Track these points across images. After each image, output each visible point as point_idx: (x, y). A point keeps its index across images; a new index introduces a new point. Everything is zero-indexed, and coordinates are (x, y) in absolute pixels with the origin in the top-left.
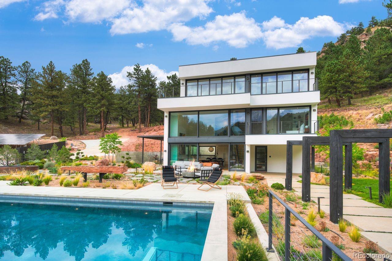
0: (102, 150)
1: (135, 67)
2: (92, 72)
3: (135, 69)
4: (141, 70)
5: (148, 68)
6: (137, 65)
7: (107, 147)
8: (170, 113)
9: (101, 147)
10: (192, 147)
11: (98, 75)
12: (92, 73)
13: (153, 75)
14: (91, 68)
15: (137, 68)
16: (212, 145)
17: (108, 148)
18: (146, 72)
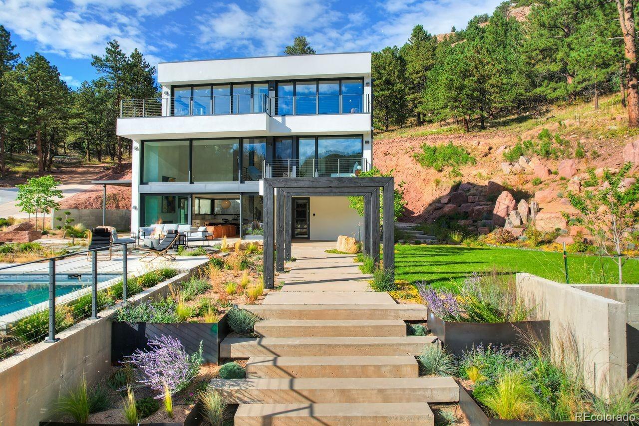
0: (22, 207)
1: (110, 47)
2: (15, 52)
3: (108, 51)
4: (122, 53)
5: (136, 50)
6: (113, 42)
7: (32, 201)
8: (143, 142)
9: (19, 202)
10: (197, 201)
11: (30, 59)
12: (14, 54)
13: (147, 63)
14: (12, 44)
15: (113, 49)
16: (235, 197)
17: (35, 204)
18: (133, 56)
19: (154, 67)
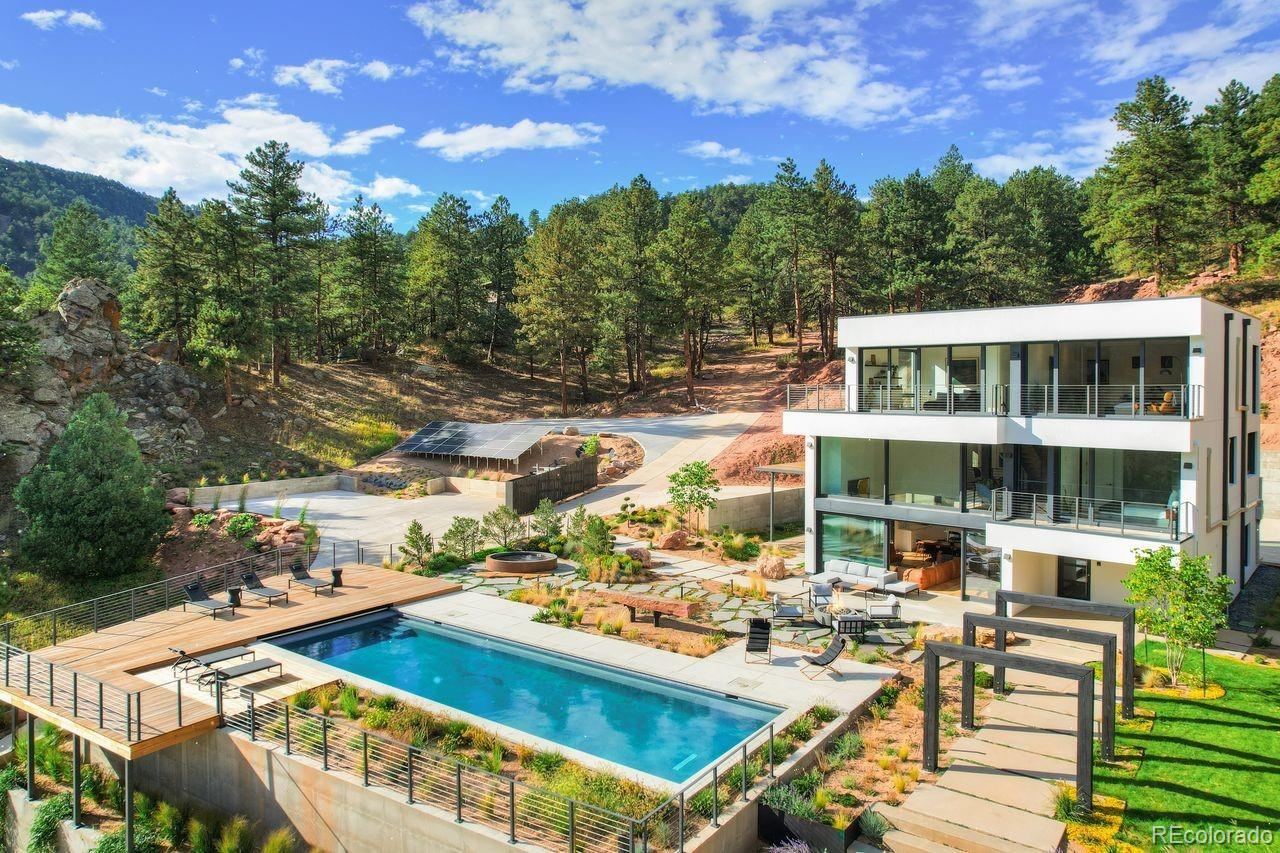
8: (818, 437)
19: (854, 186)
